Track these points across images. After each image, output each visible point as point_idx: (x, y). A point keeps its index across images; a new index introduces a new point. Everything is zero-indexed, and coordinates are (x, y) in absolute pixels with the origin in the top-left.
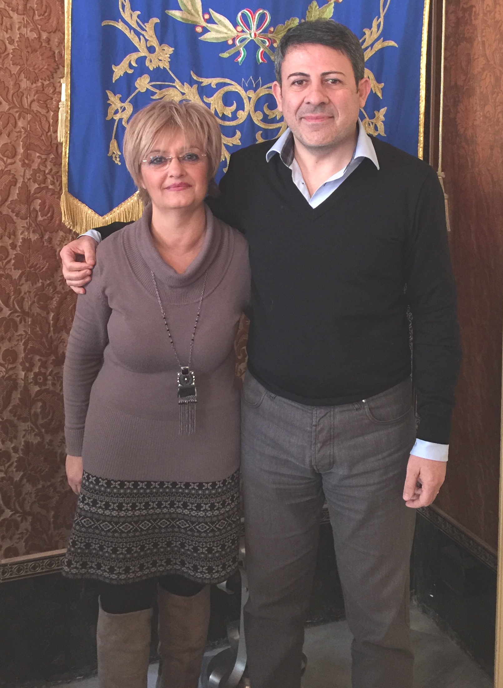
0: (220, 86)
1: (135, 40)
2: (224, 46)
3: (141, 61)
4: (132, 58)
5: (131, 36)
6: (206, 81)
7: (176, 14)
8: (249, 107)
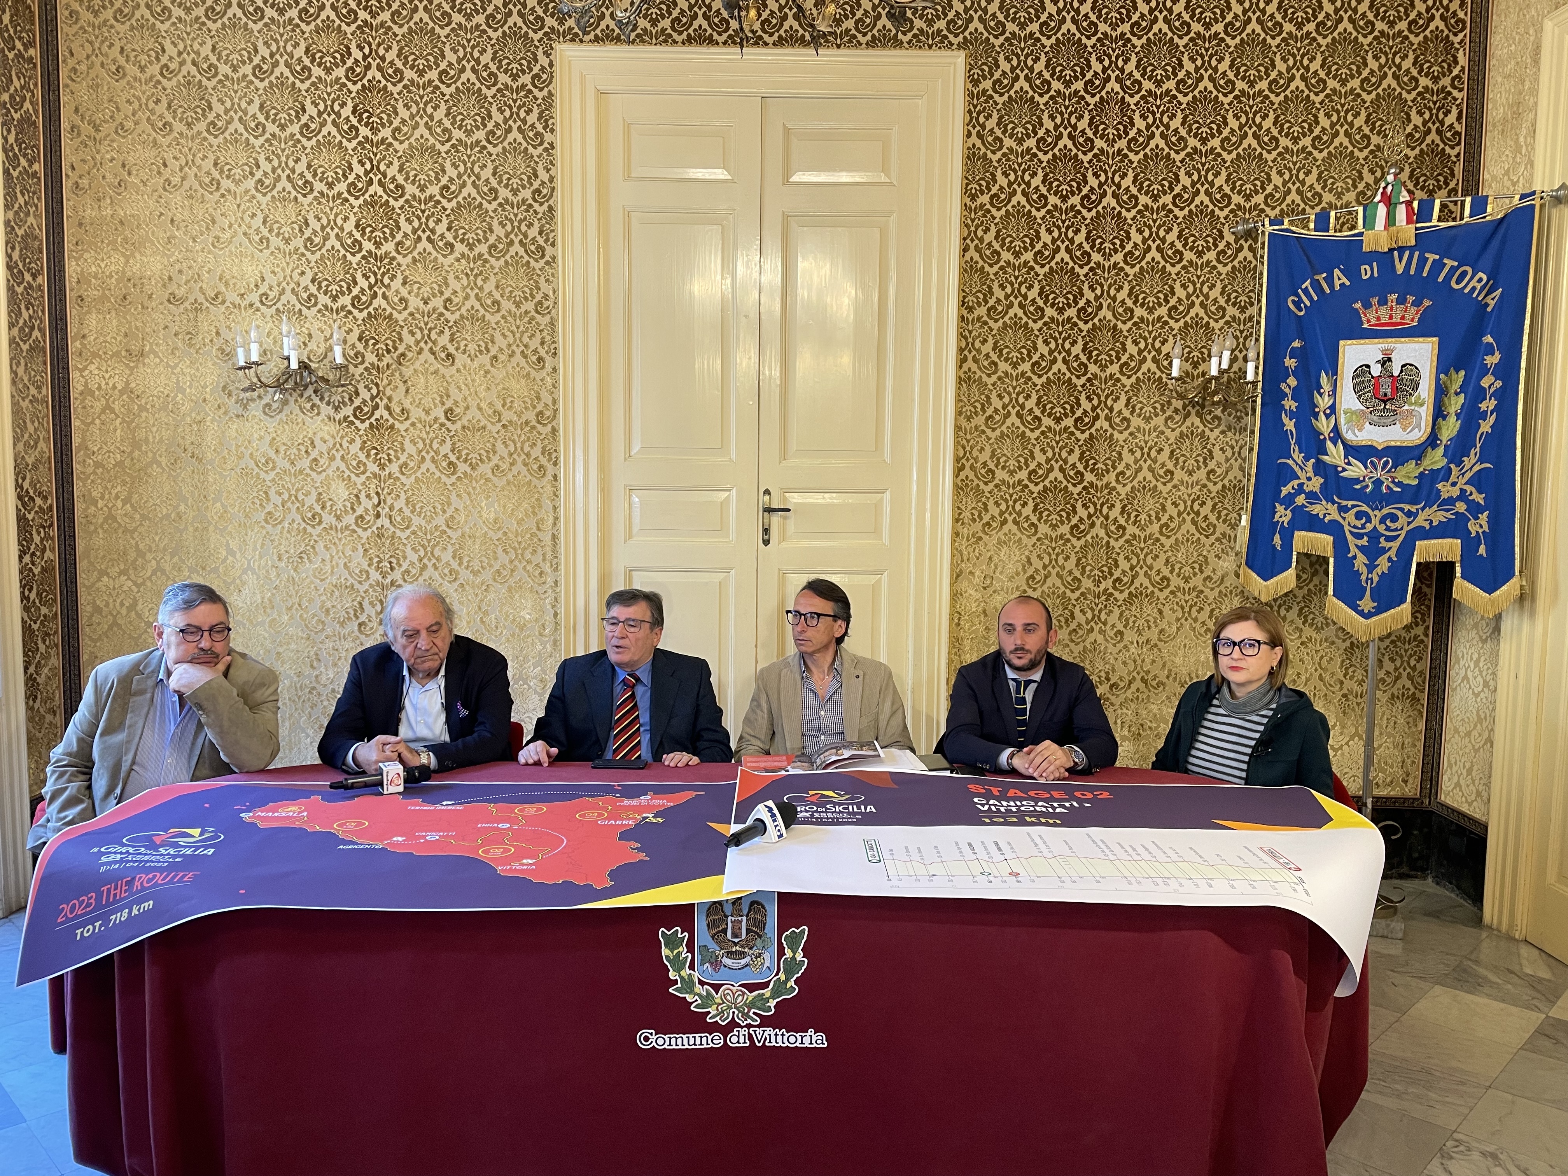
0: (1353, 506)
1: (1299, 473)
2: (1357, 481)
3: (1301, 485)
4: (1295, 483)
5: (1297, 469)
6: (1344, 503)
7: (1325, 458)
8: (1375, 521)
